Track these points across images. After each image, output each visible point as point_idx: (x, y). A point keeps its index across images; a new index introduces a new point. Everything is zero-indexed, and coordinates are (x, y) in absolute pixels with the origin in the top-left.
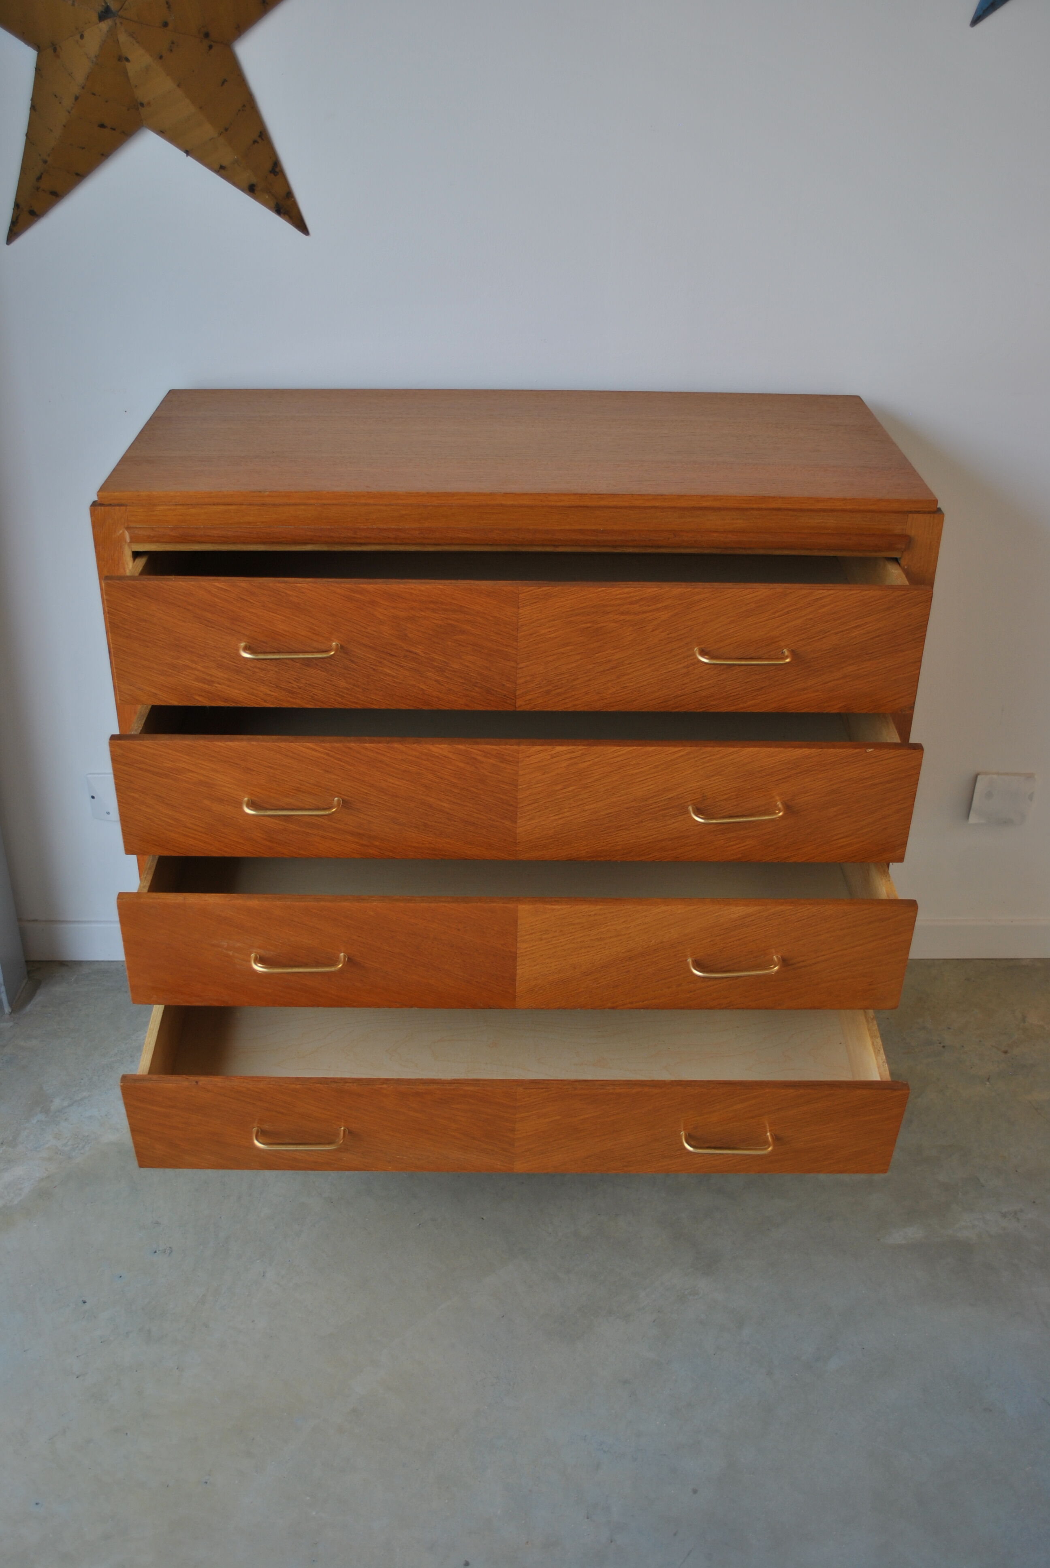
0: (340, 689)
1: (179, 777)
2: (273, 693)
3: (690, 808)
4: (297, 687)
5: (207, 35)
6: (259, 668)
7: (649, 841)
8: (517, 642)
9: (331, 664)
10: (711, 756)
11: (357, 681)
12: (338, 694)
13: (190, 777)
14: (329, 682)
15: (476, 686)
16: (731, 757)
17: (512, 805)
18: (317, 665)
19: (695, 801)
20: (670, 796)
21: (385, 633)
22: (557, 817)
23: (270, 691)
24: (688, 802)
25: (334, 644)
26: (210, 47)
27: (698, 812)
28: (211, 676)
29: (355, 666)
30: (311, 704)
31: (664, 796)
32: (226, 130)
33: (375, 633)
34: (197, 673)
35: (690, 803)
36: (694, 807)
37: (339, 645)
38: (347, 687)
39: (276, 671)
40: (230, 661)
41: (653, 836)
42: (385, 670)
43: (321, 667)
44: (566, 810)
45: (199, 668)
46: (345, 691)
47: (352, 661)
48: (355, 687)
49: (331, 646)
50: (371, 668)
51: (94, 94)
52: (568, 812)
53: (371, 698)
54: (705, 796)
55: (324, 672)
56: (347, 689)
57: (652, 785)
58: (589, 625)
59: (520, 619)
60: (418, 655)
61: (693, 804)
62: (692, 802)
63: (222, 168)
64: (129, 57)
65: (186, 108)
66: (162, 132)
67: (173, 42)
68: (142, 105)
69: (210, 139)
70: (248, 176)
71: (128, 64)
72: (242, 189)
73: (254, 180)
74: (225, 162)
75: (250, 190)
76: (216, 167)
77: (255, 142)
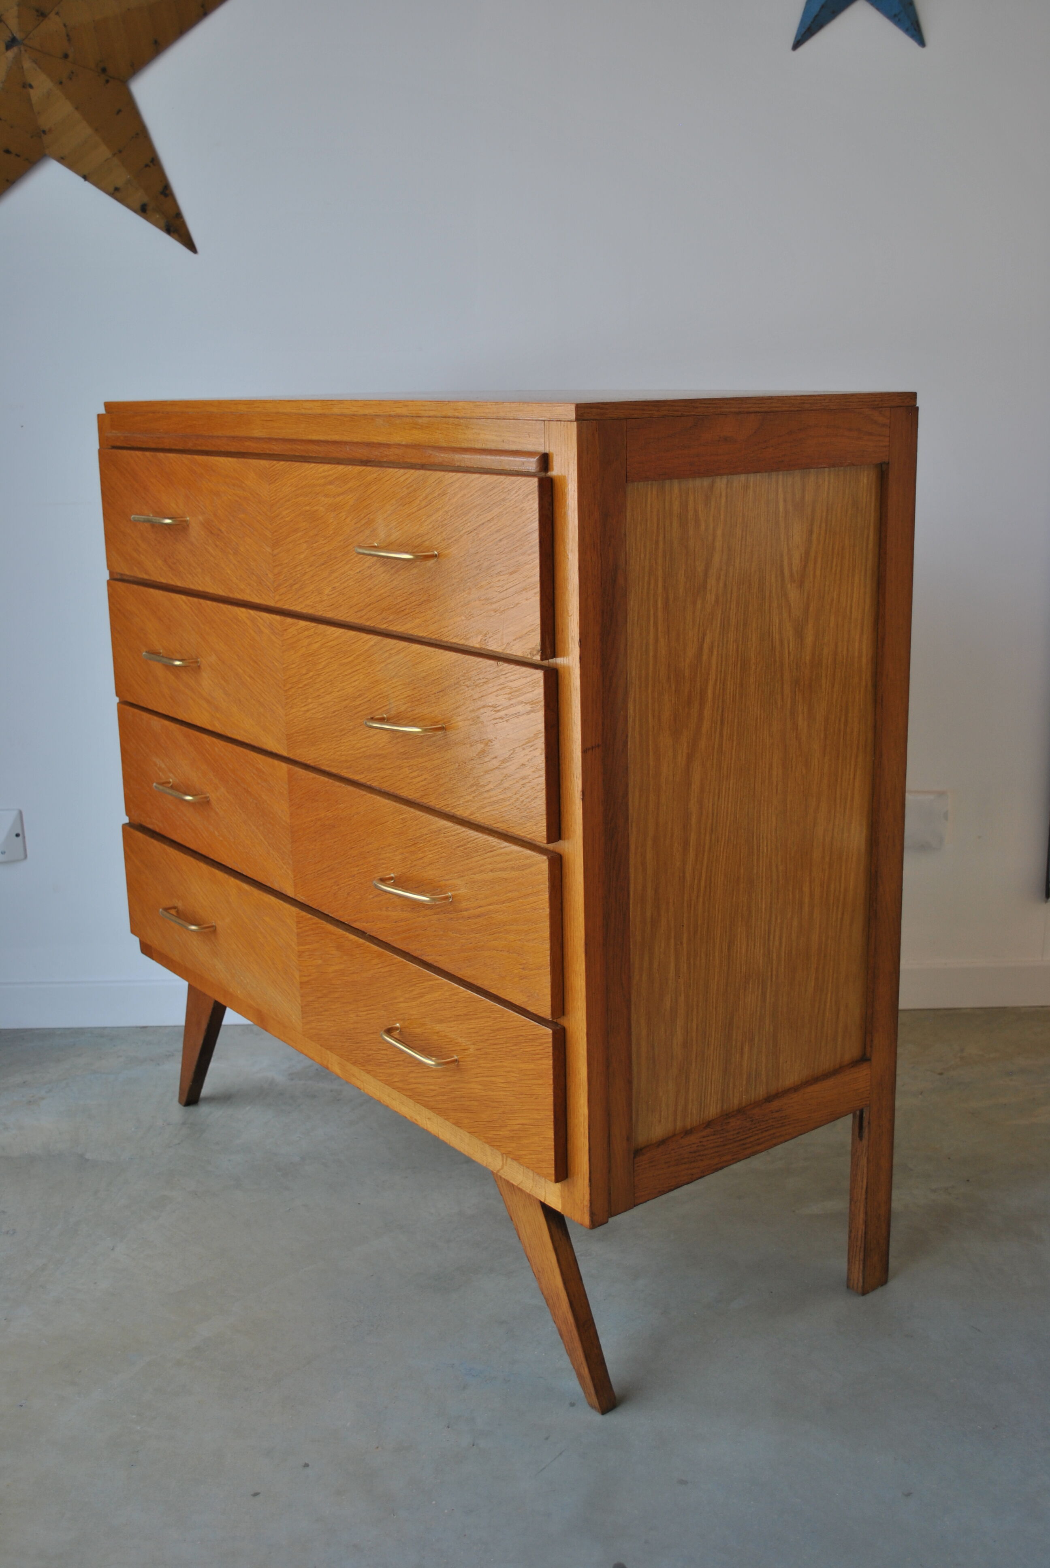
32: (120, 152)
51: (1, 120)
63: (117, 189)
64: (33, 84)
65: (83, 131)
66: (62, 158)
67: (72, 73)
68: (44, 132)
69: (105, 161)
70: (140, 196)
71: (31, 91)
72: (135, 211)
73: (145, 199)
74: (120, 183)
75: (143, 210)
76: (112, 190)
77: (147, 166)
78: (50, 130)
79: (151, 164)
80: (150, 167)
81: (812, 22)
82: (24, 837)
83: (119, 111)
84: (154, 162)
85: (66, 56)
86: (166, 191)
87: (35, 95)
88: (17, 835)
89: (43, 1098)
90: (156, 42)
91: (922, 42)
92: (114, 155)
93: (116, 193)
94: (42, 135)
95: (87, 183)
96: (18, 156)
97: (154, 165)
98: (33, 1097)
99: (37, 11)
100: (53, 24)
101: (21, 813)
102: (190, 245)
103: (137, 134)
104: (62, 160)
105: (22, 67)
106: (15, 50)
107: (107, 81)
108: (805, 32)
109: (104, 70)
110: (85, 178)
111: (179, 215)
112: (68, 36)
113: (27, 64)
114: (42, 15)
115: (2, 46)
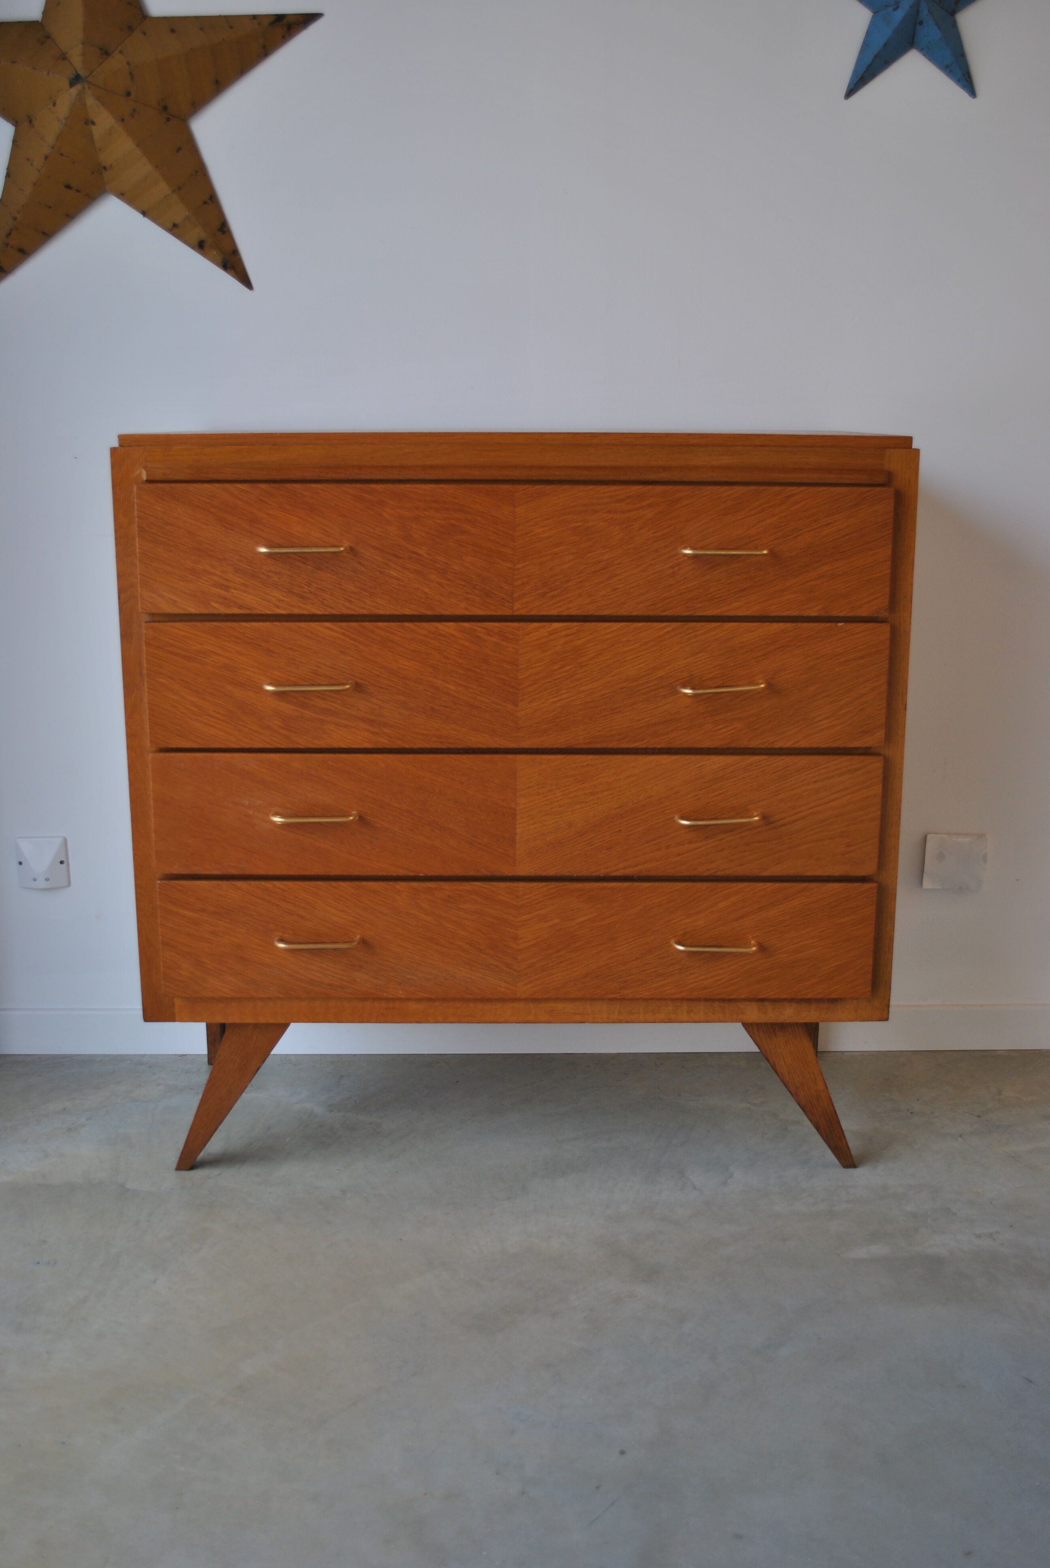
0: (349, 594)
1: (205, 660)
2: (285, 599)
4: (308, 592)
6: (273, 572)
8: (514, 542)
9: (341, 565)
10: (696, 631)
11: (365, 585)
12: (347, 599)
13: (215, 660)
14: (339, 586)
15: (474, 588)
16: (712, 632)
17: (513, 687)
18: (328, 568)
19: (683, 677)
20: (661, 674)
21: (392, 535)
22: (556, 699)
23: (283, 596)
24: (677, 678)
25: (344, 544)
27: (686, 682)
28: (227, 580)
29: (362, 572)
30: (321, 610)
31: (655, 675)
32: (179, 188)
33: (381, 534)
34: (215, 578)
38: (355, 591)
39: (290, 576)
40: (248, 565)
41: (646, 719)
42: (391, 572)
43: (332, 570)
44: (564, 691)
45: (218, 572)
46: (353, 595)
47: (360, 564)
48: (362, 592)
50: (377, 570)
51: (62, 154)
52: (566, 693)
53: (377, 603)
54: (692, 673)
55: (333, 575)
56: (357, 595)
57: (642, 663)
58: (579, 524)
59: (516, 518)
60: (421, 556)
61: (682, 680)
62: (681, 677)
63: (175, 226)
64: (96, 120)
65: (144, 168)
66: (122, 194)
67: (134, 110)
68: (105, 168)
69: (165, 197)
70: (198, 233)
71: (93, 127)
72: (193, 247)
73: (203, 235)
74: (178, 219)
75: (200, 247)
76: (170, 226)
77: (205, 203)
78: (111, 166)
79: (209, 201)
80: (208, 204)
81: (865, 72)
82: (68, 865)
83: (179, 149)
84: (212, 199)
85: (128, 94)
86: (223, 228)
87: (97, 131)
88: (61, 863)
90: (217, 82)
91: (972, 93)
92: (174, 191)
93: (174, 229)
94: (103, 171)
95: (145, 218)
96: (78, 191)
97: (213, 202)
99: (101, 49)
100: (116, 62)
101: (65, 840)
102: (245, 280)
103: (196, 172)
104: (121, 195)
105: (85, 104)
106: (79, 87)
107: (168, 120)
108: (858, 81)
109: (165, 108)
110: (144, 214)
111: (235, 252)
112: (131, 74)
113: (90, 101)
114: (106, 53)
115: (65, 83)
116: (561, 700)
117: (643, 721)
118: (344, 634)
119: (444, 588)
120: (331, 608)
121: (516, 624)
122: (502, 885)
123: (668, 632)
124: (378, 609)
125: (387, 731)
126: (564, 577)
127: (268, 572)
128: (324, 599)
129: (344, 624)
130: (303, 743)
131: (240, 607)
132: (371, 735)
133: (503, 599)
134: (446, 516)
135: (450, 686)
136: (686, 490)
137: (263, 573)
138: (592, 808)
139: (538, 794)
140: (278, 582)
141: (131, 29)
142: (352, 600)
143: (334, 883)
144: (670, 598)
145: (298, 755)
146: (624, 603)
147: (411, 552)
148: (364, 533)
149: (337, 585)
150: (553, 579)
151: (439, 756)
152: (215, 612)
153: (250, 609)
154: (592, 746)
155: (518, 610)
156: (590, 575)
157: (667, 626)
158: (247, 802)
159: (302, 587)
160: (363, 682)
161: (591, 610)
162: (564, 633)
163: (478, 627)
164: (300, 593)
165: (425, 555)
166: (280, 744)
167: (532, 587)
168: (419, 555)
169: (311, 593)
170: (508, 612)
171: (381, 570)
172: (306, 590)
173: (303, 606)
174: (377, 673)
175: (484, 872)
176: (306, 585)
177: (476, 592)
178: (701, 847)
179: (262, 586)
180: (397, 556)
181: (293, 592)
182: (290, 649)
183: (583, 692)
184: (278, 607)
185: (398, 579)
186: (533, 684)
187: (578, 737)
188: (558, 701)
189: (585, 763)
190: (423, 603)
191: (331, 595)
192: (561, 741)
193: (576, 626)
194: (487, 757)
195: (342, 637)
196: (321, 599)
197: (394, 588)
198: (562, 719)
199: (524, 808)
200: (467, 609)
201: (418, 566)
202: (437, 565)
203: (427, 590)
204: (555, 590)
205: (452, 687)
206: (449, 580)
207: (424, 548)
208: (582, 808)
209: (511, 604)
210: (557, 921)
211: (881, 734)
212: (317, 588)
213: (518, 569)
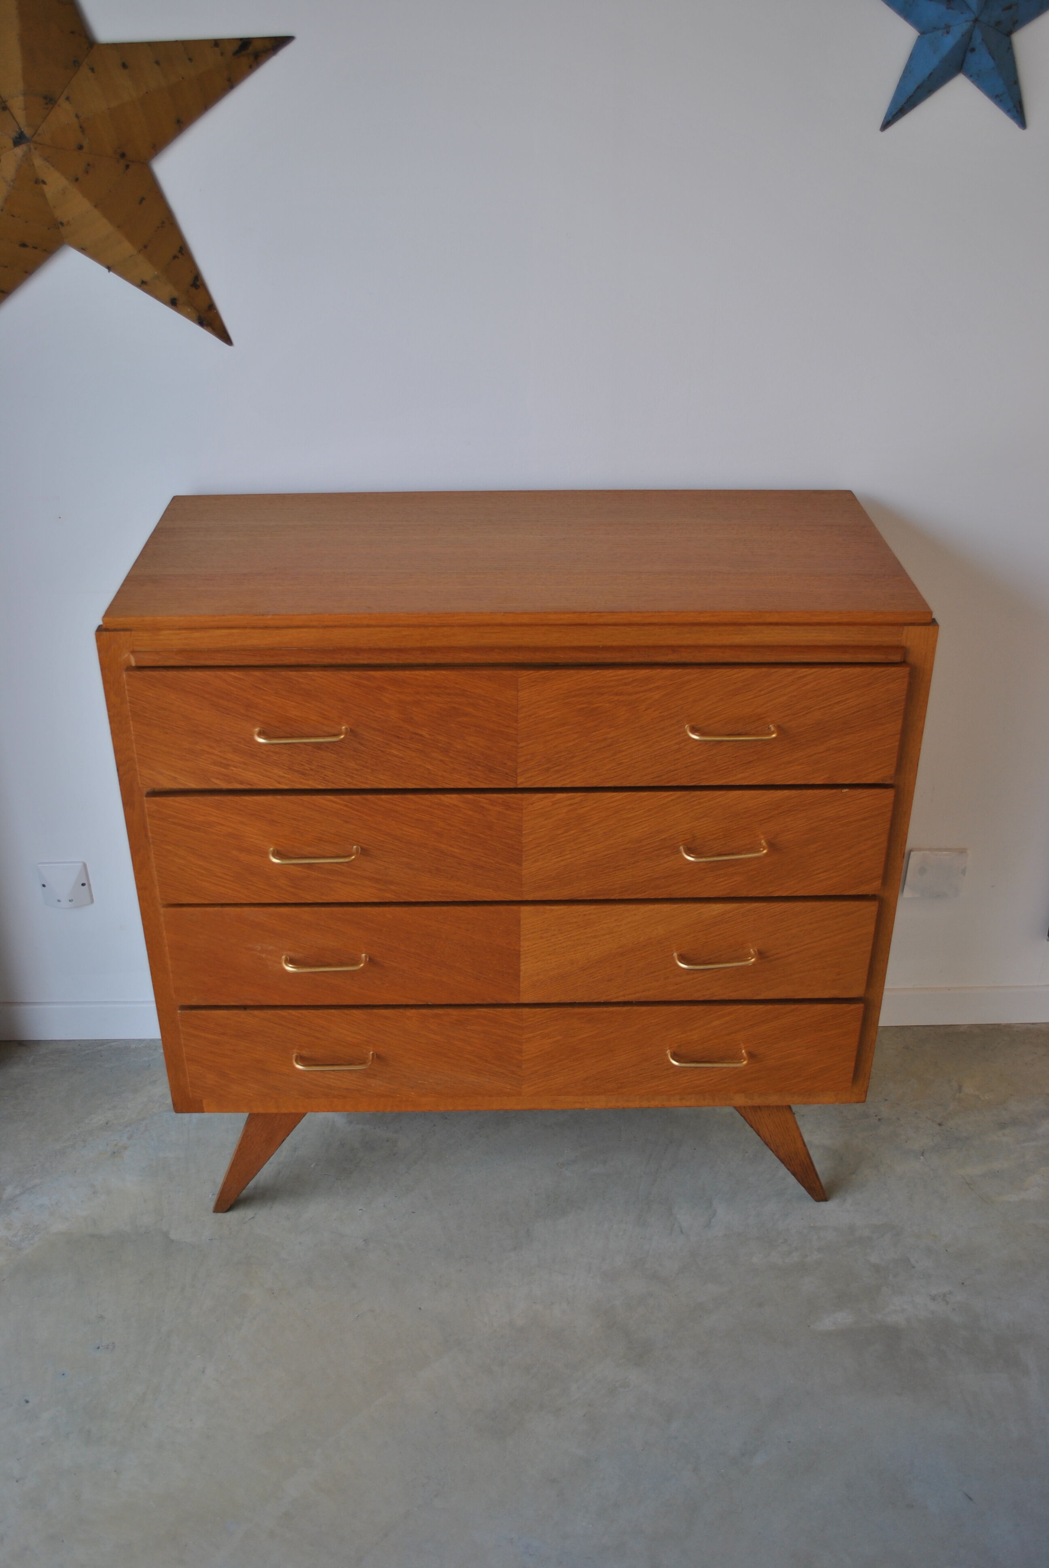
0: (350, 770)
2: (285, 775)
3: (682, 848)
4: (308, 772)
5: (123, 155)
6: (273, 752)
7: (645, 879)
8: (517, 724)
9: (341, 747)
10: (699, 799)
11: (366, 762)
12: (349, 775)
14: (340, 764)
15: (479, 765)
16: (718, 800)
17: (517, 850)
18: (328, 748)
19: (685, 842)
20: (663, 837)
21: (393, 718)
22: (559, 859)
23: (283, 773)
24: (679, 842)
25: (343, 727)
26: (127, 167)
27: (689, 851)
28: (226, 761)
29: (363, 748)
30: (323, 785)
31: (657, 837)
32: (145, 247)
33: (381, 716)
34: (214, 760)
35: (680, 844)
36: (685, 847)
37: (349, 729)
38: (357, 768)
39: (289, 755)
40: (246, 745)
41: (649, 875)
42: (393, 751)
43: (332, 750)
44: (567, 853)
45: (216, 756)
46: (355, 772)
47: (362, 744)
48: (365, 769)
49: (341, 730)
50: (379, 750)
53: (379, 778)
54: (695, 837)
55: (334, 754)
56: (357, 770)
57: (646, 827)
58: (585, 705)
59: (520, 701)
60: (424, 737)
61: (684, 844)
62: (683, 842)
63: (145, 282)
64: (46, 180)
67: (89, 165)
68: (62, 224)
69: (130, 255)
70: (169, 290)
71: (44, 187)
72: (166, 303)
73: (176, 294)
74: (147, 276)
75: (172, 302)
76: (138, 281)
77: (175, 257)
78: (68, 222)
79: (180, 255)
80: (178, 258)
81: (905, 103)
82: (90, 885)
83: (143, 198)
84: (183, 251)
85: (81, 147)
86: (197, 282)
87: (49, 191)
88: (83, 885)
89: (125, 1148)
90: (179, 124)
91: (1022, 123)
92: (140, 251)
93: (144, 285)
94: (60, 225)
95: (112, 275)
96: (33, 247)
97: (182, 254)
98: (116, 1145)
99: (45, 98)
100: (63, 113)
101: (85, 865)
102: (225, 337)
103: (163, 223)
104: (82, 248)
105: (33, 165)
106: (24, 146)
108: (896, 114)
110: (109, 268)
111: (212, 307)
112: (81, 127)
113: (38, 162)
114: (50, 101)
115: (10, 143)
116: (565, 860)
117: (646, 876)
118: (346, 806)
119: (447, 765)
120: (333, 783)
121: (519, 795)
122: (507, 1010)
123: (672, 800)
124: (380, 783)
125: (393, 887)
126: (568, 754)
127: (267, 751)
128: (326, 775)
129: (346, 797)
130: (310, 899)
131: (241, 783)
132: (378, 891)
133: (506, 774)
134: (447, 700)
135: (453, 850)
136: (694, 673)
137: (262, 753)
138: (594, 948)
139: (542, 938)
140: (278, 760)
141: (77, 64)
142: (354, 776)
143: (346, 1011)
144: (675, 770)
145: (307, 909)
146: (629, 776)
147: (412, 732)
148: (363, 717)
149: (337, 763)
150: (557, 756)
151: (445, 908)
152: (216, 787)
153: (251, 785)
154: (594, 898)
155: (522, 783)
156: (595, 752)
157: (671, 795)
158: (259, 948)
159: (302, 765)
160: (367, 846)
161: (595, 783)
162: (568, 802)
163: (482, 798)
164: (301, 770)
165: (427, 736)
166: (289, 900)
167: (536, 763)
168: (421, 735)
169: (312, 770)
170: (512, 786)
171: (382, 749)
172: (306, 768)
173: (304, 781)
174: (382, 839)
175: (489, 1001)
176: (307, 763)
177: (479, 767)
178: (697, 978)
179: (262, 764)
180: (398, 737)
181: (294, 769)
182: (294, 819)
183: (586, 852)
184: (279, 783)
185: (401, 758)
186: (538, 846)
187: (582, 890)
188: (562, 861)
189: (588, 912)
190: (426, 778)
191: (332, 772)
192: (565, 894)
193: (581, 796)
194: (492, 908)
195: (345, 808)
196: (323, 776)
197: (396, 765)
198: (565, 876)
199: (528, 950)
200: (470, 783)
201: (420, 745)
202: (440, 745)
203: (429, 767)
204: (559, 765)
205: (456, 850)
206: (451, 757)
207: (426, 729)
208: (584, 948)
209: (514, 778)
210: (560, 1037)
211: (877, 883)
212: (318, 766)
213: (522, 747)
